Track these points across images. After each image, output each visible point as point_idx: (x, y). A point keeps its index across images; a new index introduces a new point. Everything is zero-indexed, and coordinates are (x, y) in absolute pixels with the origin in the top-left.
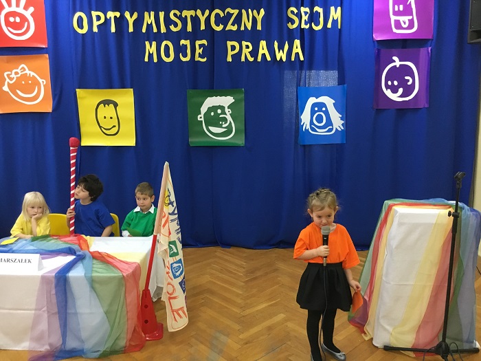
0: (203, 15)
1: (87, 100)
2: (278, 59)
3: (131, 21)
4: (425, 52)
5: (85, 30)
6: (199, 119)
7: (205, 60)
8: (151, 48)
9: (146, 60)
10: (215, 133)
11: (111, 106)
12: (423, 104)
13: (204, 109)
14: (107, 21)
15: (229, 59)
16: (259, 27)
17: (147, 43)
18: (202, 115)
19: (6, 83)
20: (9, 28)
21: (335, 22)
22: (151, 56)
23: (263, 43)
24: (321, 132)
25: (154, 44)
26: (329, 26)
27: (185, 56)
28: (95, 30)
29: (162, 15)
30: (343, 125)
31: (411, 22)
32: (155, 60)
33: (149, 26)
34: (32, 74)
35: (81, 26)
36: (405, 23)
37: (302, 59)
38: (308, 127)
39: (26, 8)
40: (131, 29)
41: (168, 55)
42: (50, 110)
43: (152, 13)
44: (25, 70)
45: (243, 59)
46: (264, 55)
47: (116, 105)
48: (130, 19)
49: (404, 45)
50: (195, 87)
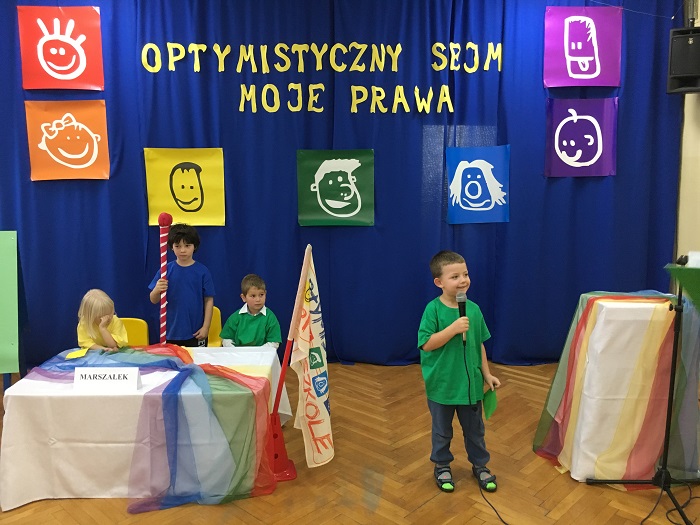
0: (320, 50)
1: (158, 163)
2: (420, 110)
3: (221, 57)
4: (611, 104)
5: (157, 68)
6: (312, 190)
7: (321, 110)
8: (248, 94)
9: (242, 109)
10: (334, 209)
11: (192, 171)
12: (609, 170)
13: (319, 176)
14: (189, 57)
15: (354, 109)
16: (395, 68)
17: (243, 87)
18: (317, 184)
19: (43, 139)
20: (50, 63)
21: (494, 63)
22: (248, 104)
23: (400, 89)
24: (476, 207)
25: (253, 87)
26: (486, 67)
27: (295, 104)
28: (172, 67)
29: (264, 49)
30: (504, 197)
31: (592, 64)
32: (254, 110)
33: (247, 65)
34: (82, 126)
35: (152, 63)
36: (584, 66)
37: (451, 110)
38: (459, 201)
39: (74, 36)
40: (221, 68)
41: (271, 103)
42: (106, 176)
43: (251, 47)
44: (71, 121)
45: (373, 110)
46: (401, 104)
47: (198, 170)
48: (221, 54)
49: (583, 94)
50: (308, 146)
